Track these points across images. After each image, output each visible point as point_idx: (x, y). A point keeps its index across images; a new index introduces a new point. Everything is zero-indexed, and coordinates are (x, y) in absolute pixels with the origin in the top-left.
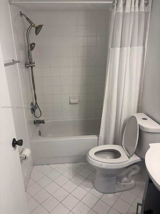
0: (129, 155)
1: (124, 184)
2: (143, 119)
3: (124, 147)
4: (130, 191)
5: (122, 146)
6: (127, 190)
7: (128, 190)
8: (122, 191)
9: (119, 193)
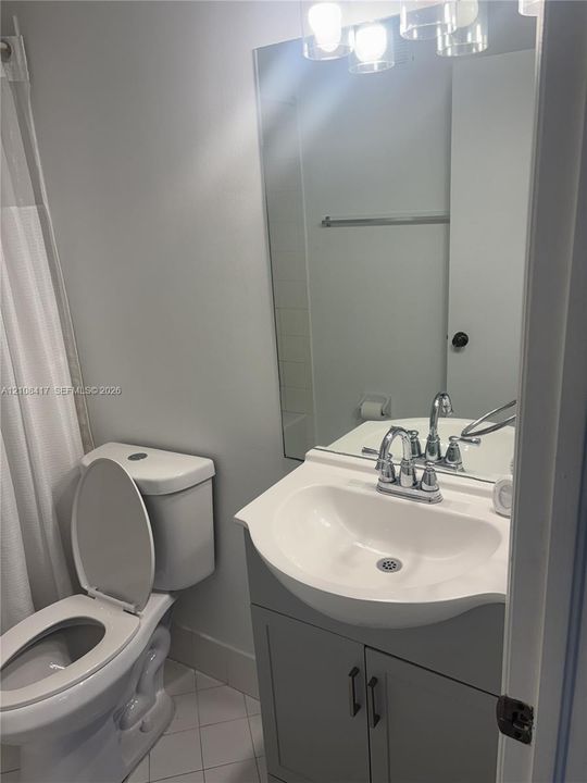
0: (131, 607)
1: (140, 722)
2: (131, 458)
3: (92, 591)
4: (170, 730)
5: (85, 593)
6: (160, 737)
7: (162, 735)
8: (148, 753)
9: (141, 764)
